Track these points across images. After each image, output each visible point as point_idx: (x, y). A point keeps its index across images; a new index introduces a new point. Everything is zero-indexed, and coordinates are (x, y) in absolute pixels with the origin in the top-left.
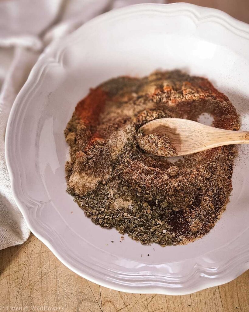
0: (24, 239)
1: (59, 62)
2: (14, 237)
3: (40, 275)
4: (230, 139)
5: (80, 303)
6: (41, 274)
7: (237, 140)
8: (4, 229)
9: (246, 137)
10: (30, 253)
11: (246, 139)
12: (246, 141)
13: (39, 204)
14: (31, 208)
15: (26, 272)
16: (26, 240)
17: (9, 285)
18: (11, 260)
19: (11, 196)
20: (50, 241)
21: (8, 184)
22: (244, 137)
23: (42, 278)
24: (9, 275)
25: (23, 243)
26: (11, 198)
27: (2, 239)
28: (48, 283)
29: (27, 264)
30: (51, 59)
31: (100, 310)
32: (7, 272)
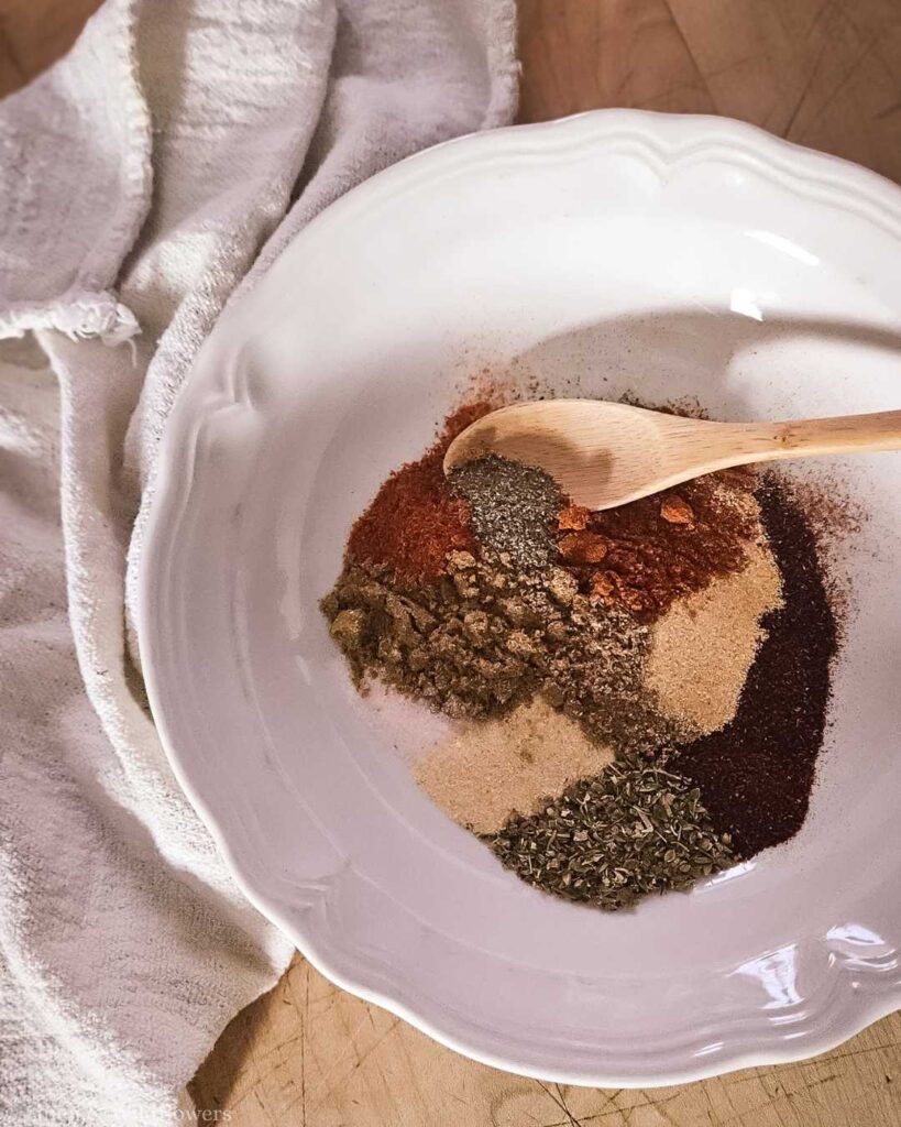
0: (277, 971)
1: (238, 398)
2: (250, 977)
3: (352, 1057)
4: (739, 449)
5: (496, 1103)
6: (358, 1055)
7: (758, 452)
8: (212, 963)
9: (784, 440)
10: (301, 999)
11: (786, 448)
12: (787, 452)
13: (322, 888)
14: (307, 910)
15: (308, 1058)
16: (282, 973)
17: (268, 1110)
18: (249, 1035)
19: (214, 872)
20: (397, 996)
21: (194, 839)
22: (779, 440)
23: (363, 1065)
24: (259, 1081)
25: (276, 983)
26: (215, 877)
27: (220, 997)
28: (385, 1073)
29: (302, 1036)
30: (212, 398)
31: (560, 1108)
32: (251, 1072)
